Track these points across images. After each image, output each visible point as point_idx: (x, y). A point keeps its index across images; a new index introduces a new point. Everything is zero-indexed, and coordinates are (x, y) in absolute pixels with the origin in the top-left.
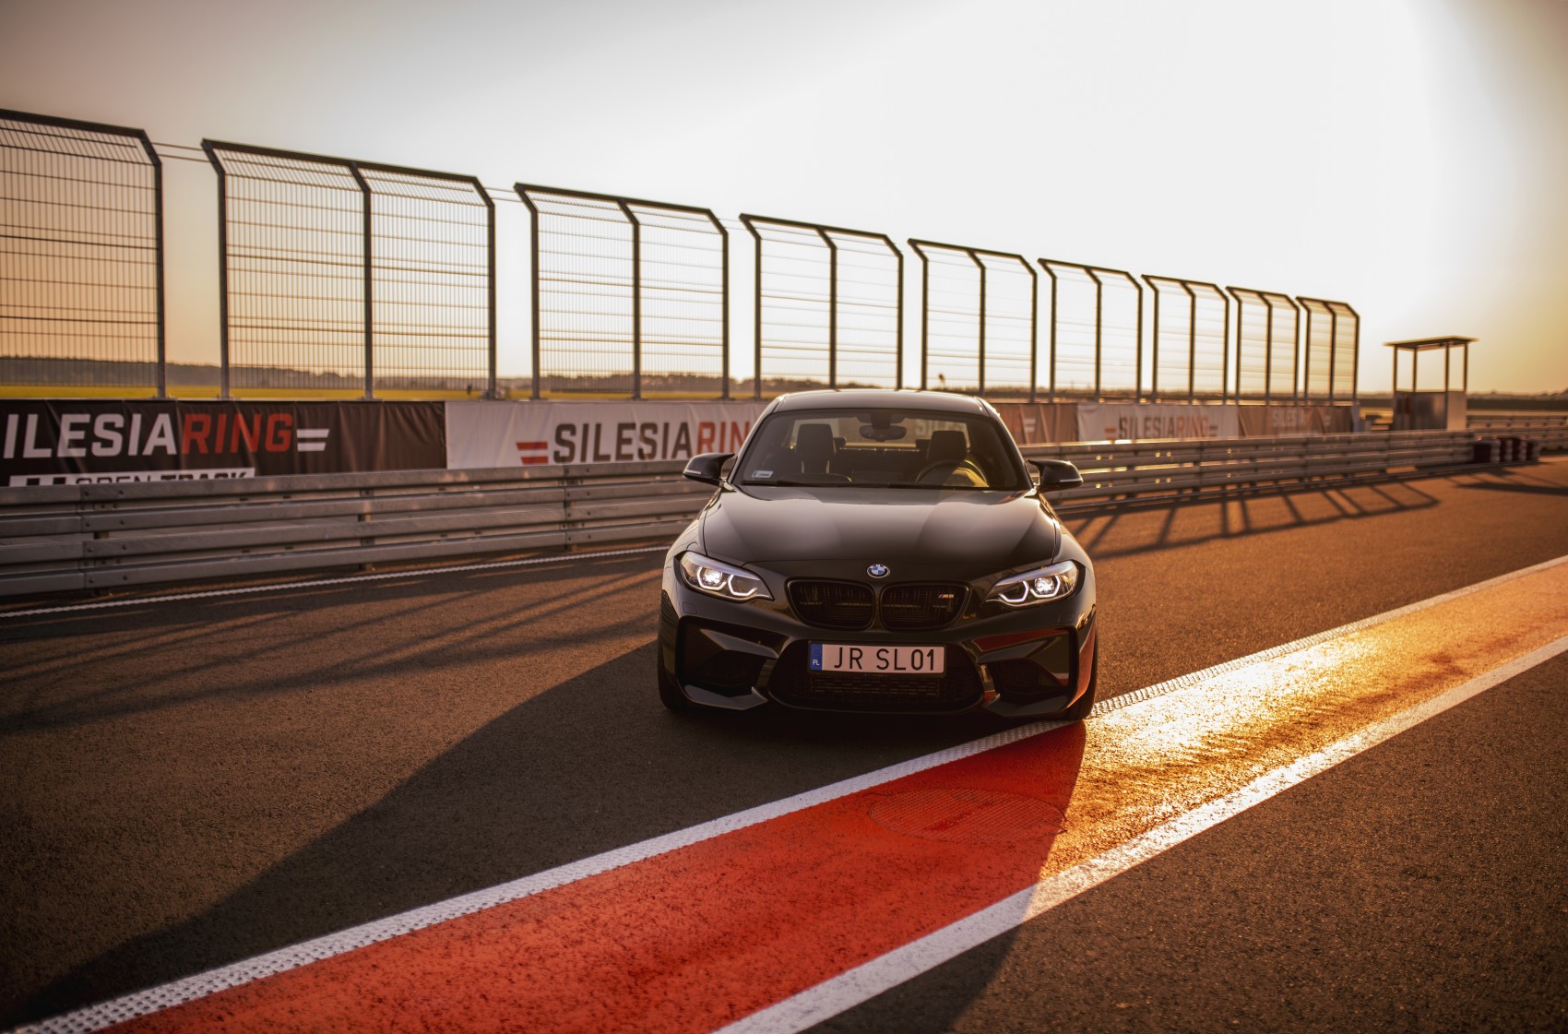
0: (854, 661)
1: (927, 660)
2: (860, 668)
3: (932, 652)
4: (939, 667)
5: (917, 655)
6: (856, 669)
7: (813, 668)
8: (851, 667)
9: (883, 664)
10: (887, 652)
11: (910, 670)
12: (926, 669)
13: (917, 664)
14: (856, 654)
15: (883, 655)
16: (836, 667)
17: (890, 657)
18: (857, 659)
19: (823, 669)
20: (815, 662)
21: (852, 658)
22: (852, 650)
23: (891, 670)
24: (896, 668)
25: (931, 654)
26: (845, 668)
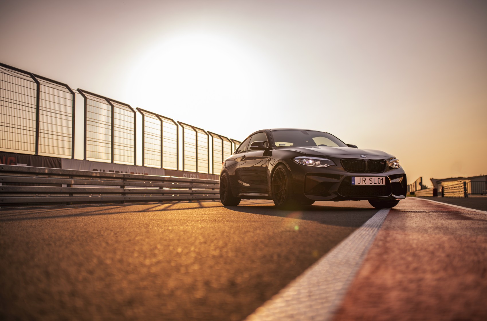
0: (364, 182)
1: (381, 181)
2: (365, 183)
3: (382, 178)
4: (384, 184)
5: (379, 179)
6: (364, 184)
7: (352, 184)
8: (363, 183)
9: (371, 182)
10: (372, 179)
11: (378, 184)
12: (381, 184)
13: (379, 183)
14: (364, 179)
15: (371, 179)
16: (359, 183)
17: (372, 180)
18: (364, 181)
19: (356, 184)
20: (353, 182)
21: (363, 181)
22: (363, 178)
23: (373, 184)
24: (374, 183)
25: (382, 179)
26: (361, 184)
